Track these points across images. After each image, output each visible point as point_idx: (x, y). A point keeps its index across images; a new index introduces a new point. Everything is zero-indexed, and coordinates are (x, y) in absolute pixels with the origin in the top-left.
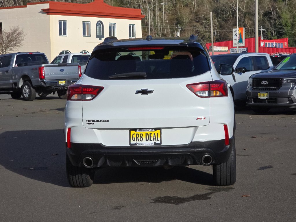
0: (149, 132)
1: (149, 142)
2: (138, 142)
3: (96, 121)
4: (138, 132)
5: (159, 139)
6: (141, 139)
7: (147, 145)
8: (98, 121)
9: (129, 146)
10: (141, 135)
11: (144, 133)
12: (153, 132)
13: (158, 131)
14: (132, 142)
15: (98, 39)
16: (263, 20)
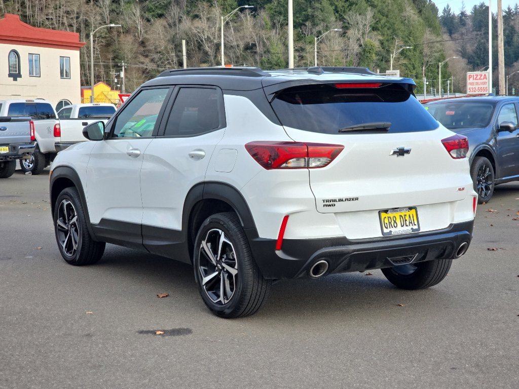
0: (403, 214)
1: (405, 228)
2: (392, 229)
3: (339, 201)
4: (390, 214)
5: (416, 223)
6: (395, 225)
7: (404, 233)
8: (341, 200)
9: (382, 236)
10: (395, 219)
11: (397, 215)
12: (408, 213)
13: (413, 211)
14: (386, 231)
15: (12, 78)
16: (243, 55)
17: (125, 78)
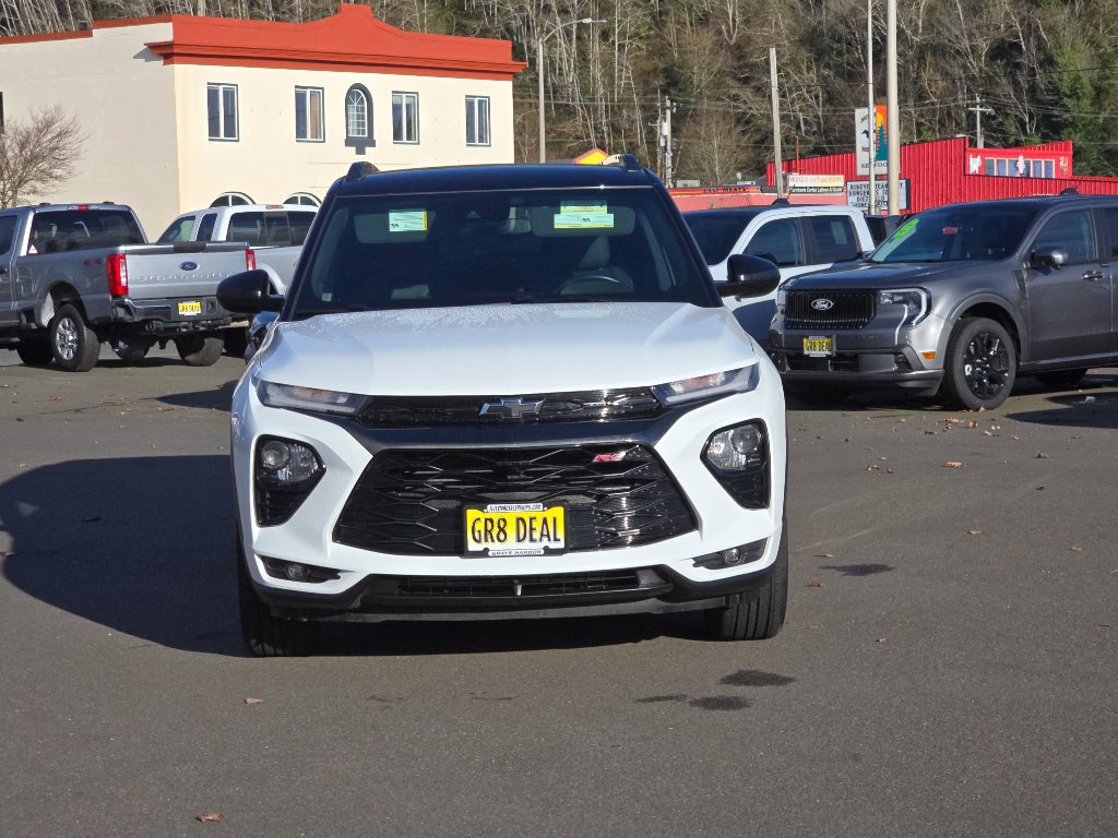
15: (354, 148)
16: (987, 73)
17: (672, 137)
